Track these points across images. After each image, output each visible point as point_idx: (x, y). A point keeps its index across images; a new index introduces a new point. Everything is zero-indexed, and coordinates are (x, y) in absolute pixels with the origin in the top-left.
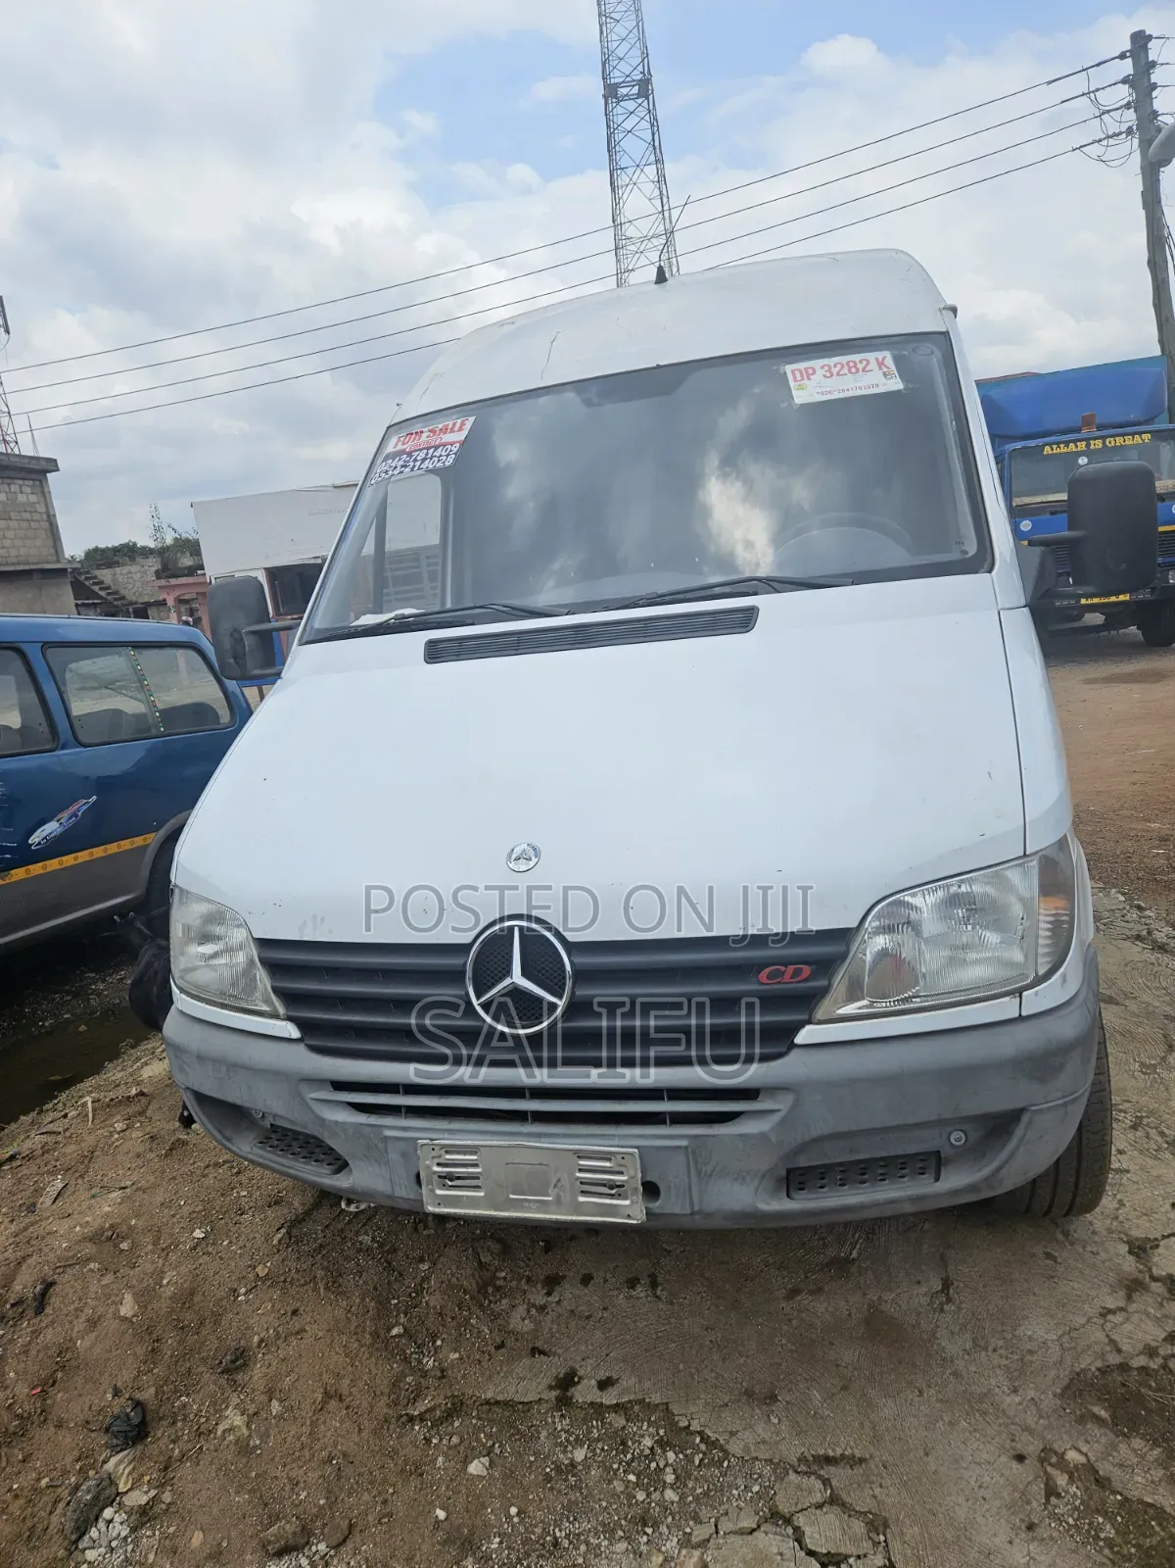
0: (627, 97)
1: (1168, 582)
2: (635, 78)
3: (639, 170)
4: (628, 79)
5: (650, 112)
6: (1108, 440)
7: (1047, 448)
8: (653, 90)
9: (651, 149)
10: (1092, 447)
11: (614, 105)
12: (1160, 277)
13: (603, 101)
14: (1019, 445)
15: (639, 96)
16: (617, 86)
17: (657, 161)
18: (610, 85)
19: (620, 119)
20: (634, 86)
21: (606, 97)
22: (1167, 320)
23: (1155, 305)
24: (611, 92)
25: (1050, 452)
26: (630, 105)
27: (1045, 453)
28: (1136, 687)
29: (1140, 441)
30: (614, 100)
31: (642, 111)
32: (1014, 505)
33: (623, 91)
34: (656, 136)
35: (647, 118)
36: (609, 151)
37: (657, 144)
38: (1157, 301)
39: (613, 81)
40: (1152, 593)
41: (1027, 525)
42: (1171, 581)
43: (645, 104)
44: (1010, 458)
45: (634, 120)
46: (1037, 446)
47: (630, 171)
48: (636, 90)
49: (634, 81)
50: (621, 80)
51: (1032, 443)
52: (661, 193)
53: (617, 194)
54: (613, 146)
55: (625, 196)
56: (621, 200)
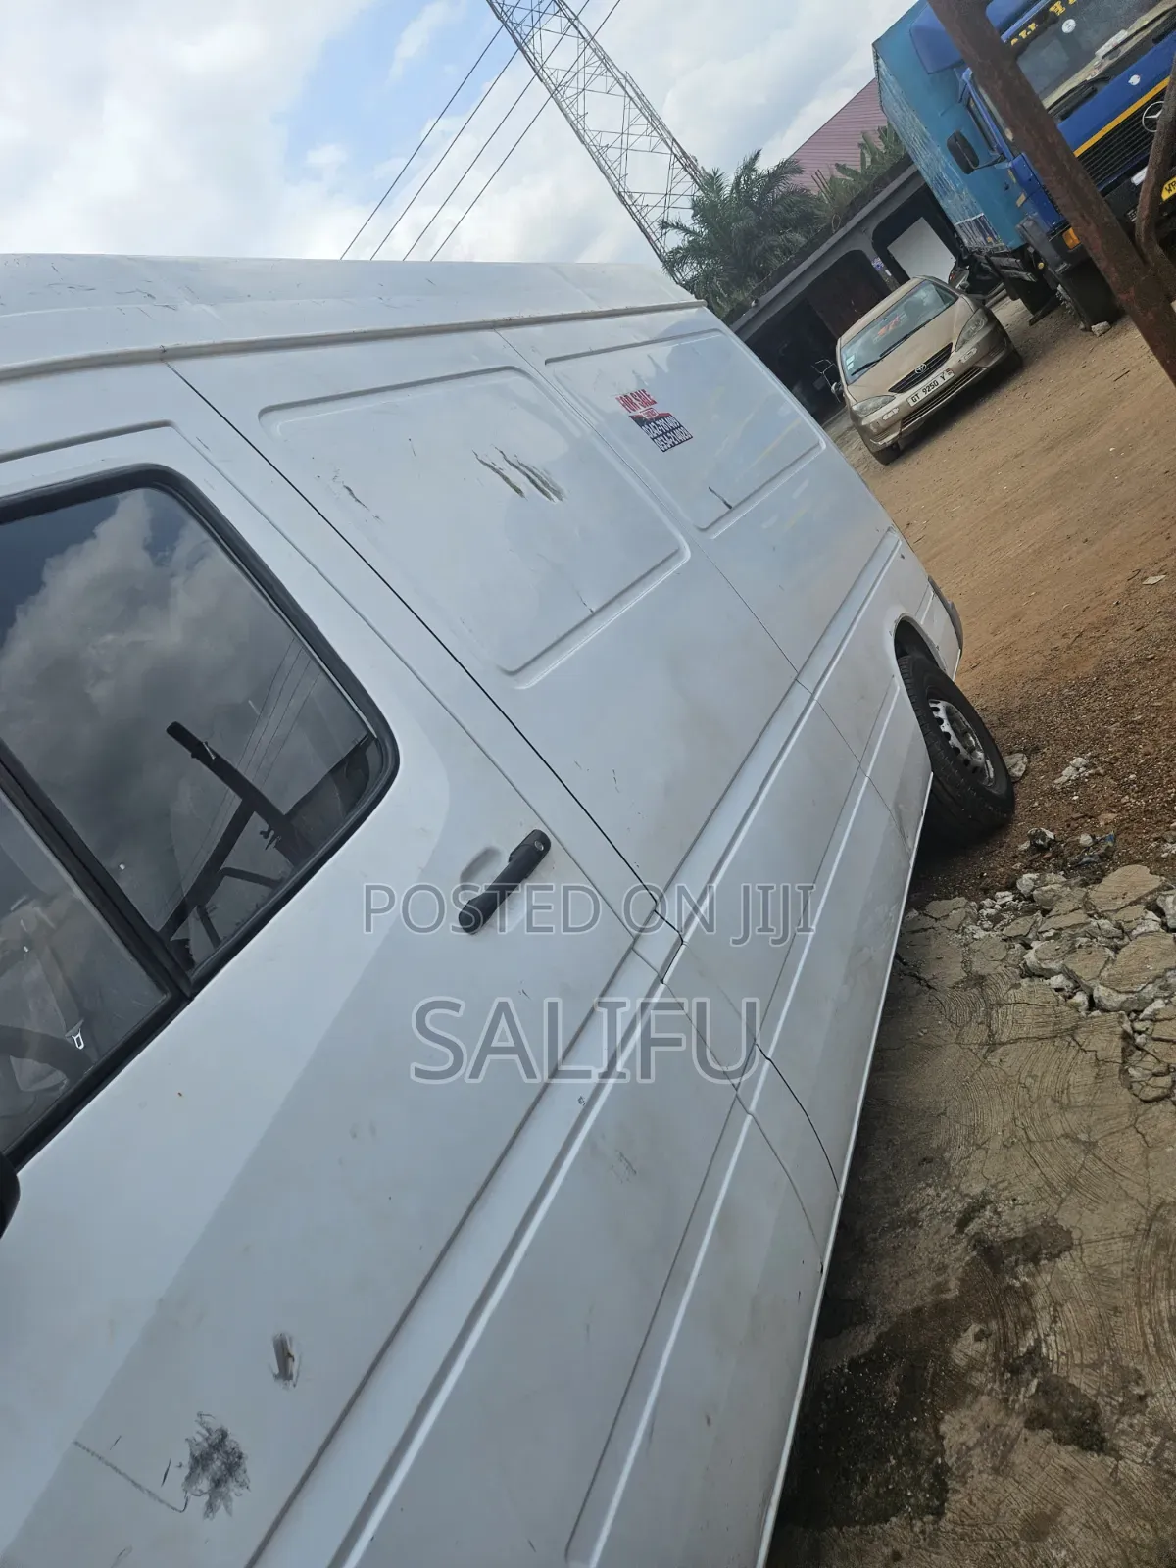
36: (498, 17)
47: (528, 21)
52: (570, 19)
53: (529, 53)
54: (500, 10)
55: (538, 48)
56: (536, 55)
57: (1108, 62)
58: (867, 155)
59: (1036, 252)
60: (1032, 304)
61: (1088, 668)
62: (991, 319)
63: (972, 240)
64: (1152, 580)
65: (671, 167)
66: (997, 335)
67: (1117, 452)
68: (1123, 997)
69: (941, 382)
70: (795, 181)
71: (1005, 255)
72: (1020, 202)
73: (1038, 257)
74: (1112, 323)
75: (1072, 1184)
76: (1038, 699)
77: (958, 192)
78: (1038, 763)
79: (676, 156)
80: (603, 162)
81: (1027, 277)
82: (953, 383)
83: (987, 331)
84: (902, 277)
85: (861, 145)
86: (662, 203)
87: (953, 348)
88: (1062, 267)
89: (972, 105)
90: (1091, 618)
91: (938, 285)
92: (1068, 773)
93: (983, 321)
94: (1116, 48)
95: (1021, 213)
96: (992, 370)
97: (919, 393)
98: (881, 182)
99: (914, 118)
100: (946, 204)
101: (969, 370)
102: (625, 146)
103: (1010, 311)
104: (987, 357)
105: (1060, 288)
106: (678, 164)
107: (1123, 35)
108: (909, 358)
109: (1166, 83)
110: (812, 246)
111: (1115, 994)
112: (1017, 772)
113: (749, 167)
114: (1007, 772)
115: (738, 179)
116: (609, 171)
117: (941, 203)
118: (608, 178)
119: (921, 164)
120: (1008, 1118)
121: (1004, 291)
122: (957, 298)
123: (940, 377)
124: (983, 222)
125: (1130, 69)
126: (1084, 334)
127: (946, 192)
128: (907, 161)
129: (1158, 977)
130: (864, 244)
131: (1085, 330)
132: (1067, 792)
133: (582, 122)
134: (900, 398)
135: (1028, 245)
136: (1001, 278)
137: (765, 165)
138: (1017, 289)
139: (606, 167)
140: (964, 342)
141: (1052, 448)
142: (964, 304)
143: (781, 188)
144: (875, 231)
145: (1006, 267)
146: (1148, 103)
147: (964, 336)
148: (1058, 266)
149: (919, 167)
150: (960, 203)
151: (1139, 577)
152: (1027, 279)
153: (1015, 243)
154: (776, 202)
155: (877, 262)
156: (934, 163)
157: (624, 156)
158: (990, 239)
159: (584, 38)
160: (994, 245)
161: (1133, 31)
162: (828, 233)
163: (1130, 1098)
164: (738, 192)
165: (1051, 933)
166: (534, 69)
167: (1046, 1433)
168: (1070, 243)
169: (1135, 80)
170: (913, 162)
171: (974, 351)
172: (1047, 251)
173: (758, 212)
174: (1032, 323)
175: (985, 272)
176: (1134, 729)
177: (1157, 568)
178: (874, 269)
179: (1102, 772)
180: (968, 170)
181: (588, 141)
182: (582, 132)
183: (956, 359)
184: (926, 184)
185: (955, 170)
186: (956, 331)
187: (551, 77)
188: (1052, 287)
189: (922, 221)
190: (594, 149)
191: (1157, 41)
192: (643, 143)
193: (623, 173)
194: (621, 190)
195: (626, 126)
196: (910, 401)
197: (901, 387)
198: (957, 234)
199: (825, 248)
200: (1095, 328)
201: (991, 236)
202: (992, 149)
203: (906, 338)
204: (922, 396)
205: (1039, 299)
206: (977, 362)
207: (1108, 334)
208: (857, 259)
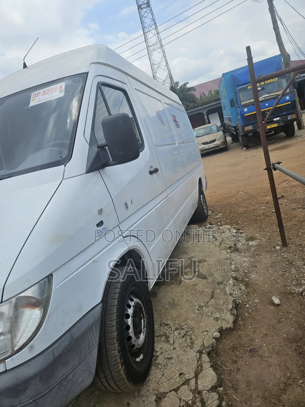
0: (145, 8)
1: (288, 119)
2: (145, 2)
3: (150, 27)
4: (143, 3)
5: (151, 11)
6: (265, 82)
7: (249, 87)
8: (150, 5)
9: (153, 21)
10: (261, 84)
11: (141, 11)
12: (277, 32)
13: (138, 10)
14: (241, 87)
15: (147, 7)
16: (141, 5)
17: (155, 24)
18: (139, 5)
19: (143, 14)
20: (145, 4)
21: (138, 9)
22: (281, 44)
23: (277, 40)
24: (139, 7)
25: (250, 88)
26: (145, 10)
27: (248, 88)
28: (279, 151)
29: (275, 80)
30: (141, 9)
31: (149, 11)
32: (242, 104)
33: (143, 6)
34: (153, 17)
35: (150, 12)
36: (141, 23)
37: (154, 19)
38: (277, 39)
39: (139, 4)
40: (284, 123)
41: (246, 110)
42: (289, 119)
43: (149, 9)
44: (239, 91)
45: (146, 13)
46: (246, 87)
47: (148, 28)
48: (146, 5)
49: (145, 3)
50: (142, 3)
51: (244, 86)
52: (157, 32)
53: (145, 35)
54: (142, 22)
55: (147, 35)
56: (147, 36)
57: (263, 99)
58: (209, 95)
59: (238, 129)
60: (233, 139)
61: (226, 203)
62: (225, 138)
63: (226, 122)
64: (241, 193)
65: (167, 76)
66: (225, 142)
67: (241, 171)
68: (221, 239)
69: (212, 146)
70: (193, 92)
71: (232, 127)
72: (239, 118)
73: (238, 130)
74: (247, 148)
75: (208, 256)
76: (215, 205)
77: (228, 110)
78: (213, 214)
79: (169, 74)
80: (153, 67)
81: (235, 133)
82: (214, 147)
83: (224, 140)
84: (209, 123)
85: (209, 91)
86: (162, 83)
87: (217, 140)
88: (242, 134)
89: (237, 95)
90: (228, 195)
91: (217, 127)
92: (218, 216)
93: (224, 138)
94: (266, 97)
95: (238, 120)
96: (222, 148)
97: (207, 146)
98: (212, 101)
99: (225, 92)
100: (224, 112)
101: (218, 146)
102: (159, 66)
103: (229, 139)
104: (222, 145)
105: (240, 138)
106: (169, 76)
107: (268, 95)
108: (208, 138)
109: (271, 108)
110: (194, 107)
111: (220, 238)
112: (209, 214)
113: (185, 85)
114: (208, 213)
115: (182, 86)
116: (153, 69)
117: (223, 111)
118: (152, 71)
119: (222, 101)
120: (200, 249)
121: (229, 135)
122: (220, 131)
123: (212, 145)
124: (230, 118)
125: (267, 102)
126: (241, 149)
127: (225, 109)
128: (219, 99)
129: (228, 237)
130: (205, 112)
131: (242, 148)
132: (217, 218)
133: (151, 56)
134: (203, 146)
135: (237, 127)
136: (229, 132)
137: (188, 86)
138: (232, 135)
139: (153, 68)
140: (219, 140)
141: (229, 166)
142: (221, 133)
143: (190, 93)
144: (208, 111)
145: (231, 129)
146: (268, 110)
147: (219, 139)
148: (241, 133)
149: (221, 102)
150: (227, 113)
151: (239, 192)
152: (234, 133)
153: (235, 125)
154: (188, 95)
155: (206, 117)
156: (225, 102)
157: (158, 68)
158: (230, 122)
159: (158, 38)
160: (231, 124)
161: (270, 95)
162: (198, 106)
163: (219, 249)
164: (181, 89)
165: (212, 231)
166: (145, 39)
167: (198, 278)
168: (245, 129)
169: (267, 104)
170: (220, 100)
171: (220, 143)
172: (240, 129)
173: (183, 95)
174: (232, 143)
175: (226, 129)
176: (231, 212)
177: (242, 191)
178: (205, 118)
179: (224, 217)
180: (232, 107)
181: (151, 61)
182: (150, 58)
183: (216, 143)
184: (221, 106)
185: (229, 106)
186: (218, 138)
187: (148, 43)
188: (239, 137)
189: (217, 113)
190: (152, 63)
191: (273, 99)
192: (163, 68)
193: (156, 72)
194: (154, 75)
195: (160, 62)
196: (205, 147)
197: (204, 144)
198: (224, 119)
199: (196, 109)
200: (244, 148)
201: (231, 122)
202: (237, 105)
203: (208, 134)
204: (207, 147)
205: (235, 138)
206: (220, 145)
207: (246, 150)
208: (202, 114)
